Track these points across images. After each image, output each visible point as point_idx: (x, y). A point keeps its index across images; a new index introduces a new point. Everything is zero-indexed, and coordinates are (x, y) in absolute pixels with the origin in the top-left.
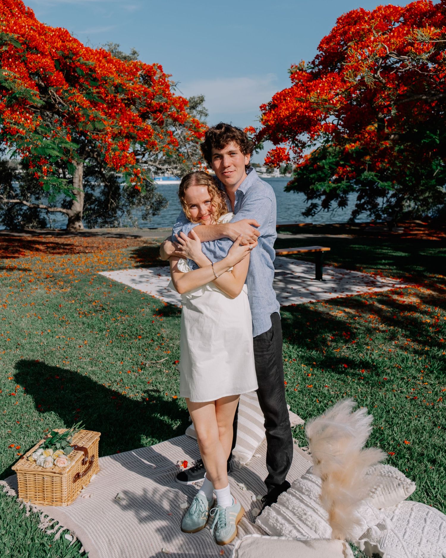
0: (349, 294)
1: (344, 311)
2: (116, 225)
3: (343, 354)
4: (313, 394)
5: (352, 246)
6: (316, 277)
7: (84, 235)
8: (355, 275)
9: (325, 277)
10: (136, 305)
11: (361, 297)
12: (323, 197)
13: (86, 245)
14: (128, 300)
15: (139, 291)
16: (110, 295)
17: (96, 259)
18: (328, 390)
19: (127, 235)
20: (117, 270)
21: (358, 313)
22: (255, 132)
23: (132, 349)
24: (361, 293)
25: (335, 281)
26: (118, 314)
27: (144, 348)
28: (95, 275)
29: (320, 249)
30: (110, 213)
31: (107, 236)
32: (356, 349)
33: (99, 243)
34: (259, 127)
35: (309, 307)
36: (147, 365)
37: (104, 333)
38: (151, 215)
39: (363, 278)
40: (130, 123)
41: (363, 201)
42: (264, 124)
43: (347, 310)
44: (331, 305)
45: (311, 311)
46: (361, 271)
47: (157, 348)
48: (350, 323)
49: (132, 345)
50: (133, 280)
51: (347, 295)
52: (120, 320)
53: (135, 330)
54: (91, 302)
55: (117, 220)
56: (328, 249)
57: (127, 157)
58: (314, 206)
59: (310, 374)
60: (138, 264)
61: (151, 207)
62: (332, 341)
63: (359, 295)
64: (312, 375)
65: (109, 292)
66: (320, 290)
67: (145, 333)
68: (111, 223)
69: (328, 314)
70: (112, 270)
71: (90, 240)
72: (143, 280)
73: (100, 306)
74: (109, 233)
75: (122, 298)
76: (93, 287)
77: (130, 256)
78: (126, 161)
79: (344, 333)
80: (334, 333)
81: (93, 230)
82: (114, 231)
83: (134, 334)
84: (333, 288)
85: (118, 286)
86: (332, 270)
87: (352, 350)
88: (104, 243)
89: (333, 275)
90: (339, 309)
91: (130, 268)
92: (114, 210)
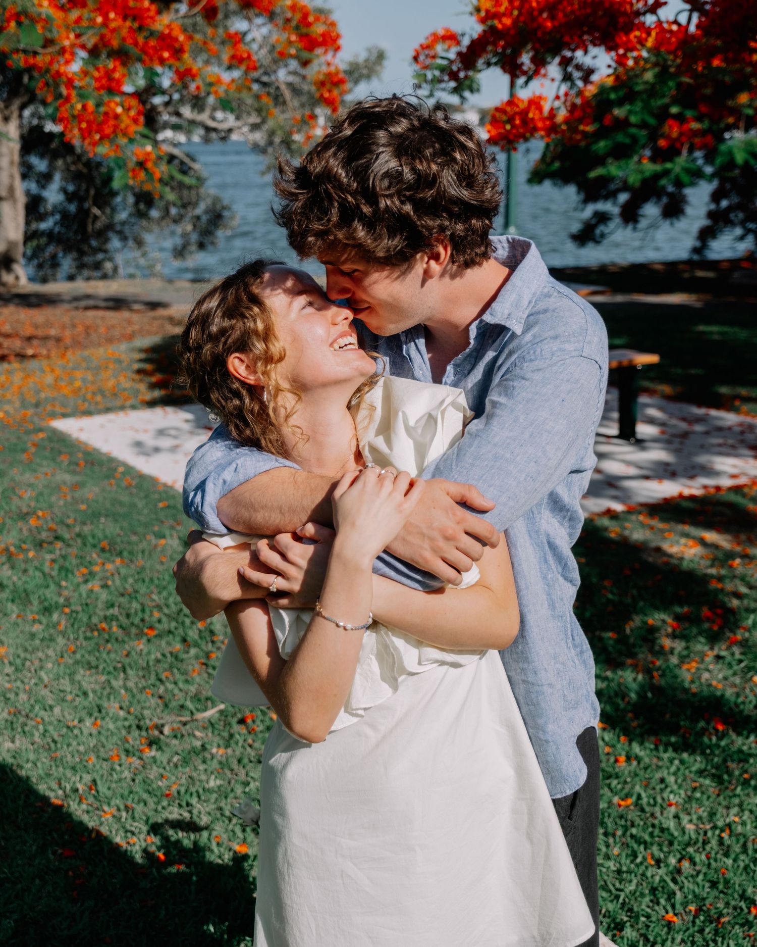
0: (710, 482)
1: (703, 542)
2: (110, 272)
3: (706, 675)
4: (634, 831)
5: (702, 328)
6: (621, 429)
7: (27, 300)
8: (720, 423)
9: (644, 430)
10: (146, 525)
11: (744, 495)
12: (623, 197)
13: (29, 331)
14: (121, 510)
15: (153, 480)
16: (77, 494)
17: (49, 379)
18: (676, 817)
19: (136, 302)
20: (99, 412)
21: (738, 544)
22: (458, 43)
23: (130, 672)
24: (742, 481)
25: (668, 442)
26: (94, 556)
27: (160, 667)
28: (41, 430)
29: (631, 361)
30: (94, 243)
31: (83, 303)
32: (740, 661)
33: (64, 327)
34: (468, 30)
35: (606, 529)
36: (167, 730)
37: (55, 617)
38: (193, 248)
39: (742, 433)
40: (125, 19)
41: (724, 203)
42: (483, 21)
43: (711, 536)
44: (663, 520)
45: (610, 542)
46: (737, 411)
47: (197, 667)
48: (720, 579)
49: (127, 661)
50: (138, 444)
51: (705, 487)
52: (101, 575)
53: (139, 607)
54: (23, 517)
55: (111, 259)
56: (652, 359)
57: (117, 117)
58: (602, 218)
59: (623, 758)
60: (157, 393)
61: (195, 226)
62: (674, 636)
63: (737, 489)
64: (628, 758)
65: (76, 486)
66: (632, 471)
67: (164, 619)
68: (97, 266)
69: (658, 550)
70: (88, 413)
71: (39, 316)
72: (165, 443)
73: (50, 529)
74: (88, 297)
75: (108, 505)
76: (35, 471)
77: (137, 366)
78: (116, 127)
79: (705, 610)
80: (678, 610)
81: (51, 288)
82: (104, 288)
83: (137, 621)
84: (667, 464)
85: (101, 464)
86: (661, 408)
87: (730, 665)
88: (74, 326)
89: (662, 424)
90: (687, 535)
91: (133, 407)
92: (102, 234)
